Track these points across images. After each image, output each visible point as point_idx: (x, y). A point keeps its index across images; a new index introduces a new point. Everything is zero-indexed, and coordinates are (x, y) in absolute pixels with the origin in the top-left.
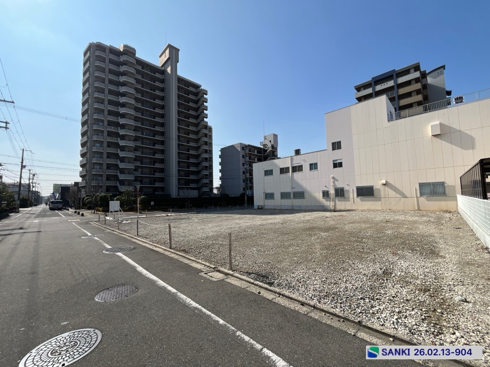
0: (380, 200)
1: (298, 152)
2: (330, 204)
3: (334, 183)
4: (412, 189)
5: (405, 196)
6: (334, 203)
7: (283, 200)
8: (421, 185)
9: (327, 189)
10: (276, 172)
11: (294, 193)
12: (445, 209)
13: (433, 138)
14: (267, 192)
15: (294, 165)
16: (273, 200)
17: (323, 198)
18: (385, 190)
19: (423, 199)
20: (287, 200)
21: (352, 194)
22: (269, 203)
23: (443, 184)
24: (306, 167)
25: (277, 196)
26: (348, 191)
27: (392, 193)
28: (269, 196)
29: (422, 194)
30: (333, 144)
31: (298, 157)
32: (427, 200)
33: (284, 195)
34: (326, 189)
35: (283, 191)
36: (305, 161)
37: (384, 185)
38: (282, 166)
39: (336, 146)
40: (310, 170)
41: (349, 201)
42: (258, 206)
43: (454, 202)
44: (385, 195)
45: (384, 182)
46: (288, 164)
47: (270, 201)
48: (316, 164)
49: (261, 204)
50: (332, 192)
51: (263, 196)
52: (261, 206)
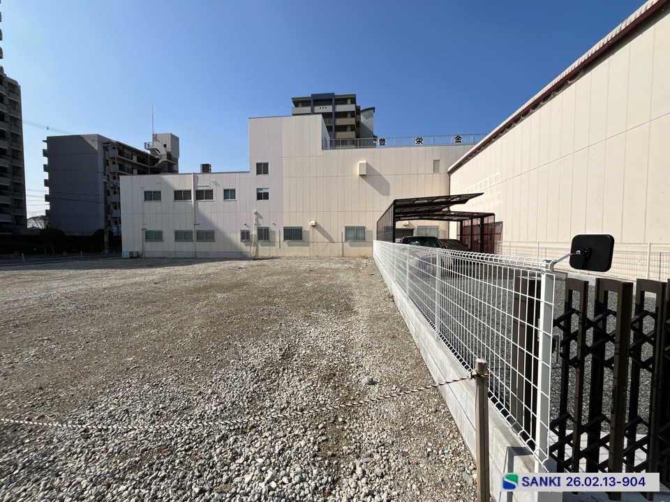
0: (308, 245)
1: (206, 168)
2: (250, 250)
3: (257, 220)
4: (338, 233)
5: (332, 241)
6: (255, 248)
7: (179, 244)
8: (347, 229)
9: (248, 229)
10: (167, 197)
11: (198, 233)
12: (363, 254)
13: (360, 178)
14: (149, 229)
15: (199, 188)
16: (160, 243)
17: (241, 241)
18: (313, 233)
19: (347, 244)
20: (185, 243)
21: (279, 237)
22: (153, 248)
23: (363, 229)
24: (218, 194)
25: (169, 236)
26: (274, 232)
27: (320, 237)
28: (153, 236)
29: (347, 239)
30: (259, 165)
31: (207, 176)
32: (351, 246)
33: (181, 236)
34: (245, 228)
35: (178, 229)
36: (217, 184)
37: (314, 226)
38: (178, 188)
39: (262, 168)
40: (225, 199)
41: (274, 245)
42: (131, 253)
43: (371, 248)
44: (313, 239)
45: (313, 222)
46: (189, 185)
47: (154, 244)
48: (233, 191)
49: (137, 248)
50: (254, 232)
51: (140, 235)
52: (138, 253)
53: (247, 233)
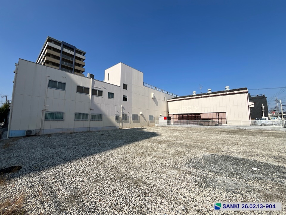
0: (139, 122)
7: (77, 122)
8: (149, 116)
11: (92, 115)
12: (153, 125)
16: (60, 122)
17: (115, 121)
20: (83, 122)
21: (130, 119)
23: (153, 116)
24: (105, 94)
25: (69, 117)
26: (129, 116)
28: (54, 116)
29: (149, 120)
30: (124, 85)
31: (99, 82)
33: (79, 117)
34: (118, 114)
36: (104, 88)
37: (141, 115)
38: (80, 85)
40: (108, 97)
41: (129, 123)
44: (141, 120)
47: (54, 122)
48: (113, 94)
50: (121, 116)
52: (35, 131)
53: (118, 116)
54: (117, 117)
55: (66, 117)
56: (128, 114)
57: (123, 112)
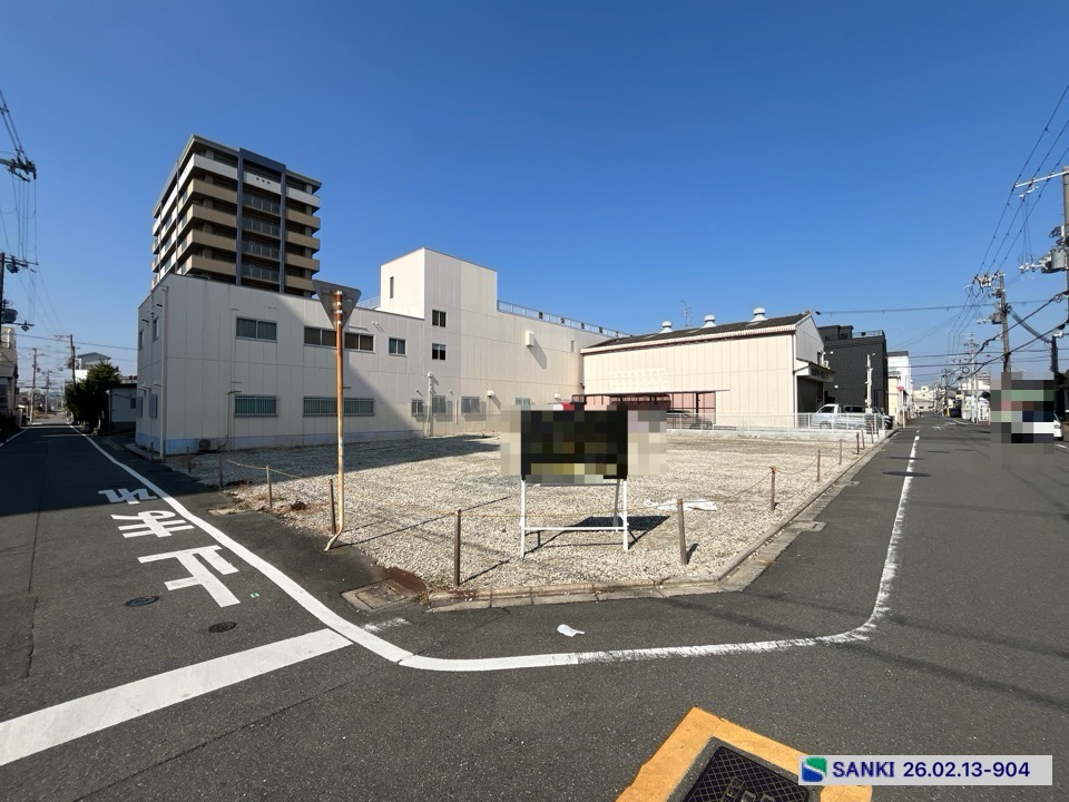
0: (485, 419)
3: (432, 386)
6: (430, 424)
7: (310, 421)
8: (517, 400)
10: (290, 335)
11: (348, 402)
13: (528, 349)
14: (248, 393)
15: (351, 330)
16: (269, 421)
17: (412, 415)
18: (489, 404)
20: (320, 419)
21: (457, 410)
22: (251, 431)
23: (528, 401)
24: (380, 344)
25: (291, 407)
26: (451, 403)
27: (496, 410)
28: (255, 406)
30: (435, 314)
31: (364, 313)
33: (317, 407)
34: (417, 397)
35: (310, 394)
36: (380, 329)
37: (490, 397)
38: (312, 323)
39: (439, 318)
40: (390, 352)
41: (451, 420)
42: (205, 442)
44: (489, 412)
47: (255, 422)
48: (402, 342)
49: (211, 432)
50: (428, 403)
53: (420, 403)
54: (417, 407)
55: (282, 407)
56: (449, 398)
57: (433, 392)
